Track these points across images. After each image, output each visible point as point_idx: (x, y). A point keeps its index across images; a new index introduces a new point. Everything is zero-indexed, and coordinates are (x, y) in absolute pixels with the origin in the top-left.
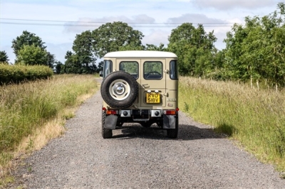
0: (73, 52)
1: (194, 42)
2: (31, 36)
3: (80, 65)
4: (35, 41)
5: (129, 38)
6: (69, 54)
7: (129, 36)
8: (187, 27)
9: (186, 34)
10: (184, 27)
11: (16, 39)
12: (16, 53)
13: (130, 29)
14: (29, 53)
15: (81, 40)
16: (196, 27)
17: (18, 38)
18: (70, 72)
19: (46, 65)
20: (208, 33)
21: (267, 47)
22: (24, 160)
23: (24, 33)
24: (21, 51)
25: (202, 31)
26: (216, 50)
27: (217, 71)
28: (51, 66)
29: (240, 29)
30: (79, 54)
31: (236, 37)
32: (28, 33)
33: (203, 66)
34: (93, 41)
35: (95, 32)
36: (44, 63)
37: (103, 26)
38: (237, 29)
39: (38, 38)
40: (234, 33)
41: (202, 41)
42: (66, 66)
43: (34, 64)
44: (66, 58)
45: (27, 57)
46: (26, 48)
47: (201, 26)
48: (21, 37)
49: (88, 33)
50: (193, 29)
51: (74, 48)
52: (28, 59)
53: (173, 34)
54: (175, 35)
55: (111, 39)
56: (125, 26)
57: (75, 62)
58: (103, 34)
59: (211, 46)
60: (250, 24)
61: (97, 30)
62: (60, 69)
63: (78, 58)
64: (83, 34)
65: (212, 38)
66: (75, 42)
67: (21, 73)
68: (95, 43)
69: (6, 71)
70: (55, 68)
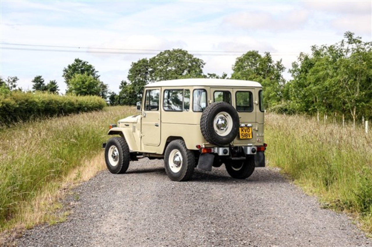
0: (129, 82)
1: (261, 72)
2: (84, 64)
3: (136, 95)
4: (88, 70)
5: (189, 67)
6: (124, 84)
7: (190, 64)
8: (253, 55)
9: (252, 63)
10: (249, 56)
11: (67, 68)
12: (67, 82)
13: (190, 56)
14: (81, 83)
15: (137, 69)
16: (263, 55)
17: (69, 67)
18: (125, 104)
19: (99, 95)
20: (275, 62)
21: (333, 79)
22: (72, 189)
23: (76, 60)
24: (73, 80)
25: (269, 60)
26: (284, 81)
27: (283, 104)
28: (104, 96)
29: (306, 58)
30: (135, 84)
31: (302, 67)
32: (81, 61)
33: (269, 98)
34: (150, 69)
35: (153, 60)
36: (97, 93)
37: (161, 54)
38: (303, 58)
39: (90, 67)
40: (299, 63)
41: (269, 71)
42: (120, 98)
43: (85, 94)
44: (120, 88)
45: (79, 86)
46: (78, 77)
47: (268, 54)
48: (73, 65)
49: (144, 61)
50: (259, 57)
51: (129, 77)
52: (79, 89)
53: (237, 62)
54: (240, 63)
55: (169, 68)
56: (185, 53)
57: (130, 93)
58: (161, 62)
59: (278, 77)
60: (317, 53)
61: (154, 58)
62: (114, 100)
63: (133, 89)
64: (139, 62)
65: (280, 67)
66: (131, 71)
67: (71, 104)
68: (152, 72)
69: (56, 102)
70: (108, 99)
